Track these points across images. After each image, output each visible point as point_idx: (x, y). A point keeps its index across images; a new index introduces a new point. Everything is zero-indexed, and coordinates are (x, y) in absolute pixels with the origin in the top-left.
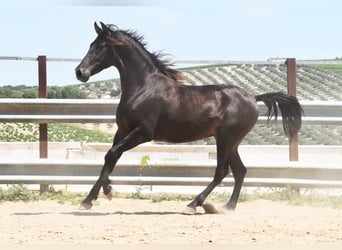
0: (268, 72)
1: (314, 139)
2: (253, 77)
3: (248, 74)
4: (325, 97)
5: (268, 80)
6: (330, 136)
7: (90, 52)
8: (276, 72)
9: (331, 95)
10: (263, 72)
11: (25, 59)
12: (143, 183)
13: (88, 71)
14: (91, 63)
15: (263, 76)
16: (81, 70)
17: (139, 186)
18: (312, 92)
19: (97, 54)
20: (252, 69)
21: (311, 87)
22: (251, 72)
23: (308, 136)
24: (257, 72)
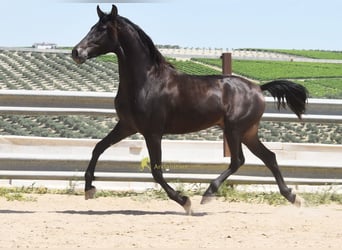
0: (33, 58)
1: (82, 132)
2: (16, 63)
3: (11, 60)
4: (93, 86)
5: (33, 67)
6: (99, 128)
7: (90, 34)
8: (41, 59)
9: (99, 84)
10: (28, 58)
13: (85, 53)
14: (89, 45)
15: (28, 63)
16: (79, 50)
18: (80, 82)
19: (97, 36)
20: (15, 54)
21: (79, 77)
22: (15, 58)
23: (76, 129)
24: (21, 58)
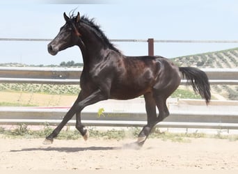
11: (139, 41)
12: (222, 128)
17: (219, 130)
